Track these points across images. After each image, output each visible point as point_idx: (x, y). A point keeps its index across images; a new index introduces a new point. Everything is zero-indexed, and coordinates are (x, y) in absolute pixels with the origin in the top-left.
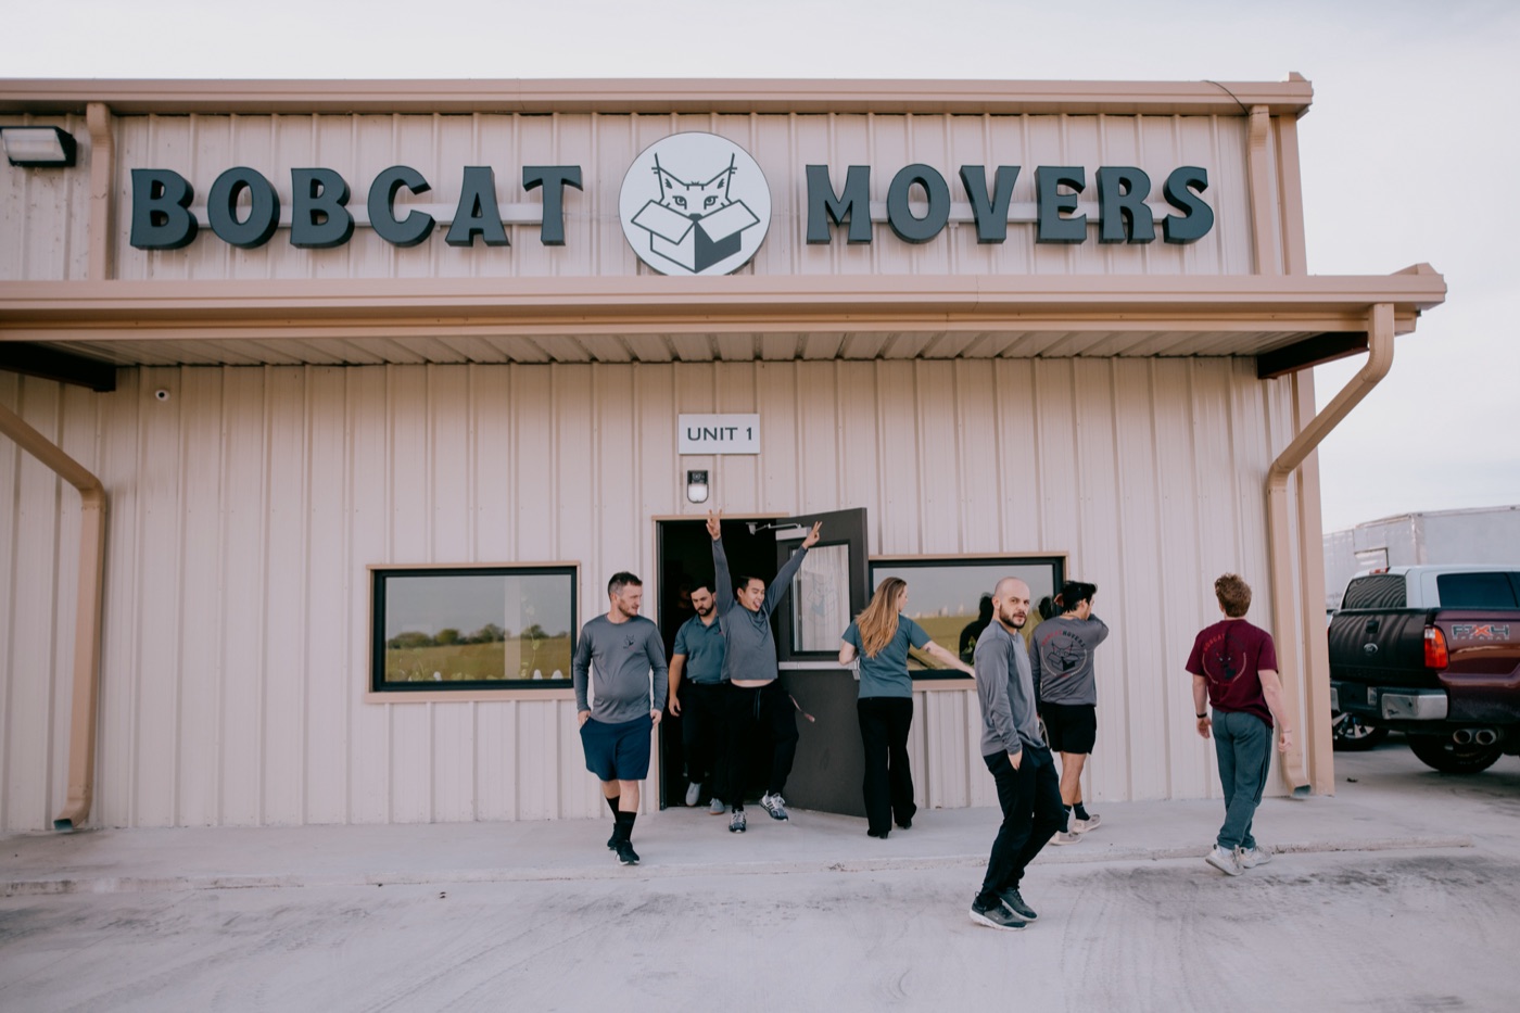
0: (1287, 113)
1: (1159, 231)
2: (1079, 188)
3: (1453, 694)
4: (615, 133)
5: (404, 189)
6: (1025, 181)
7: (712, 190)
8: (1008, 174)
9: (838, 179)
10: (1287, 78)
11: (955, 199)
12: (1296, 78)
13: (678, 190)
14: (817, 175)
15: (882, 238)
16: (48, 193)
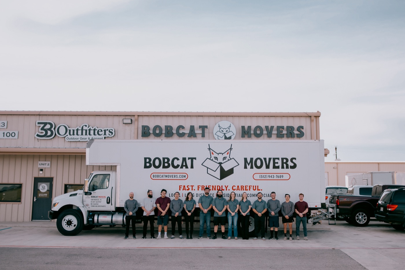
0: (317, 116)
1: (296, 135)
2: (284, 129)
3: (340, 209)
4: (212, 119)
5: (181, 128)
6: (275, 127)
7: (227, 129)
8: (272, 127)
9: (246, 128)
10: (317, 112)
11: (264, 130)
12: (318, 112)
13: (222, 129)
14: (243, 127)
15: (253, 136)
16: (128, 128)
